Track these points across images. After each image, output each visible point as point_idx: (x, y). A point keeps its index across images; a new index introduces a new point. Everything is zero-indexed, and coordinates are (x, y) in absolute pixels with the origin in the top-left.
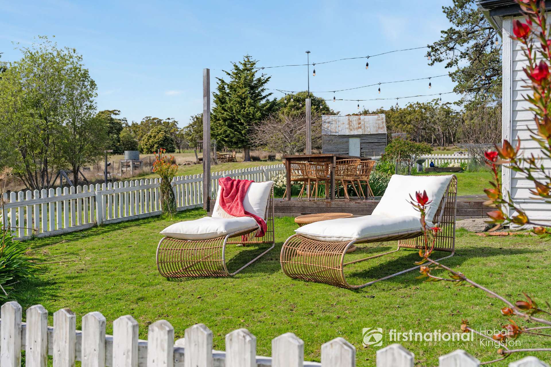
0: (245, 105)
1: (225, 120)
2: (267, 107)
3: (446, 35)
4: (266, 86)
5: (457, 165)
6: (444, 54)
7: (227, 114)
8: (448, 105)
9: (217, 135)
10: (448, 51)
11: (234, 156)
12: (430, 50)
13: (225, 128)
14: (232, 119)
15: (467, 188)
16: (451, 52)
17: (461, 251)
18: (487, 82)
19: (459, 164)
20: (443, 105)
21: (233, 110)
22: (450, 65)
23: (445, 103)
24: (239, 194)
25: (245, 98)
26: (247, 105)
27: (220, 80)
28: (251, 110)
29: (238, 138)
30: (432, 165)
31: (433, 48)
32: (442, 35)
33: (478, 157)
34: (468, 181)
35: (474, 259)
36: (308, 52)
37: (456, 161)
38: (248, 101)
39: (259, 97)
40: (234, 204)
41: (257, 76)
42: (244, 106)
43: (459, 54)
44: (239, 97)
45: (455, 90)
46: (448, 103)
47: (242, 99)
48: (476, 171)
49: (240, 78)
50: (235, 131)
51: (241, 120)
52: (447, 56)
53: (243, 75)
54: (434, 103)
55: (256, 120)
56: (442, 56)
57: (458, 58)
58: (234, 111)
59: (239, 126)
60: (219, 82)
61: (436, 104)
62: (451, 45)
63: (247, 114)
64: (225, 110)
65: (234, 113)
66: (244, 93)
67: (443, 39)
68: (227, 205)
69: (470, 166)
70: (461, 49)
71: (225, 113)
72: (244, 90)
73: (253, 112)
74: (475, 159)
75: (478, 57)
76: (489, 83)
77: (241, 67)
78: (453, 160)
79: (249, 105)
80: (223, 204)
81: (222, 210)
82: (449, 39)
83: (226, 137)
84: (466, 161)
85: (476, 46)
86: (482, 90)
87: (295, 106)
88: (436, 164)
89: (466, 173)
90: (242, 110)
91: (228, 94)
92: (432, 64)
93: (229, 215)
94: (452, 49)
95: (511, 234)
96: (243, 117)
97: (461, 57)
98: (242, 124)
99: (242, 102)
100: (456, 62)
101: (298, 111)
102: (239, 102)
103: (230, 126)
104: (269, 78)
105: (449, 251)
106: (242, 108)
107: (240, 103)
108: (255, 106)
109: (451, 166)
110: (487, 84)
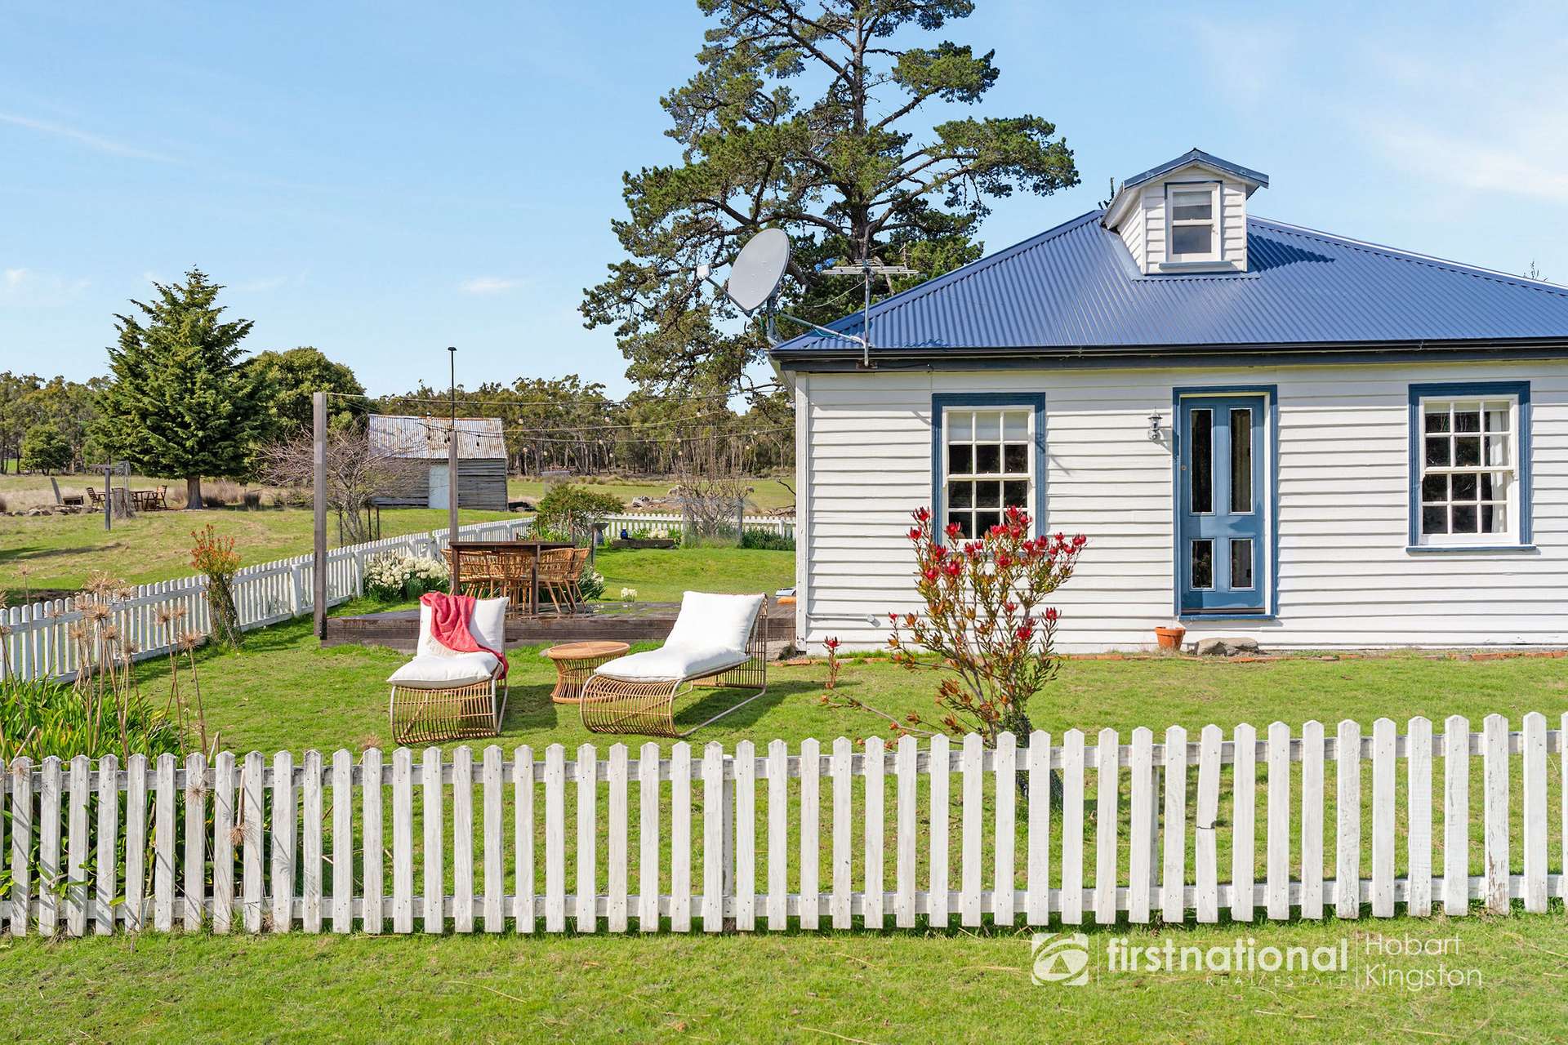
0: (194, 384)
1: (144, 415)
2: (245, 391)
3: (617, 274)
4: (241, 344)
5: (663, 534)
6: (614, 309)
7: (150, 402)
8: (598, 390)
9: (120, 448)
10: (621, 305)
11: (160, 497)
12: (587, 298)
13: (145, 432)
14: (162, 413)
15: (688, 578)
16: (627, 307)
17: (774, 686)
18: (687, 364)
19: (667, 533)
20: (586, 388)
21: (164, 395)
22: (623, 331)
23: (591, 384)
24: (462, 617)
25: (192, 369)
26: (198, 384)
27: (126, 320)
28: (210, 397)
29: (176, 455)
30: (624, 534)
31: (593, 295)
32: (611, 272)
33: (700, 520)
34: (688, 565)
35: (792, 696)
36: (452, 349)
37: (659, 525)
38: (202, 375)
39: (225, 368)
40: (457, 633)
41: (222, 320)
42: (189, 385)
43: (641, 311)
44: (181, 365)
45: (629, 375)
46: (597, 385)
47: (185, 369)
48: (698, 546)
49: (179, 322)
50: (169, 440)
51: (183, 417)
52: (622, 314)
53: (187, 319)
54: (568, 384)
55: (220, 418)
56: (612, 312)
57: (640, 318)
58: (167, 397)
59: (180, 431)
60: (124, 326)
61: (573, 385)
62: (626, 293)
63: (199, 404)
64: (144, 393)
65: (166, 402)
66: (190, 358)
67: (612, 281)
68: (445, 635)
69: (686, 537)
70: (643, 302)
71: (146, 400)
72: (191, 350)
73: (215, 401)
74: (694, 524)
75: (676, 320)
76: (692, 367)
77: (181, 297)
78: (654, 525)
79: (204, 384)
80: (437, 632)
81: (436, 643)
82: (623, 282)
83: (145, 452)
84: (677, 526)
85: (671, 296)
86: (678, 378)
87: (283, 379)
88: (630, 534)
89: (681, 551)
90: (187, 396)
91: (147, 355)
92: (591, 327)
93: (449, 650)
94: (629, 301)
95: (813, 662)
96: (190, 410)
97: (646, 318)
98: (187, 426)
99: (186, 377)
100: (636, 325)
101: (289, 392)
102: (177, 377)
103: (154, 429)
104: (250, 325)
105: (759, 688)
106: (186, 390)
107: (181, 380)
108: (216, 389)
109: (652, 535)
110: (686, 367)
